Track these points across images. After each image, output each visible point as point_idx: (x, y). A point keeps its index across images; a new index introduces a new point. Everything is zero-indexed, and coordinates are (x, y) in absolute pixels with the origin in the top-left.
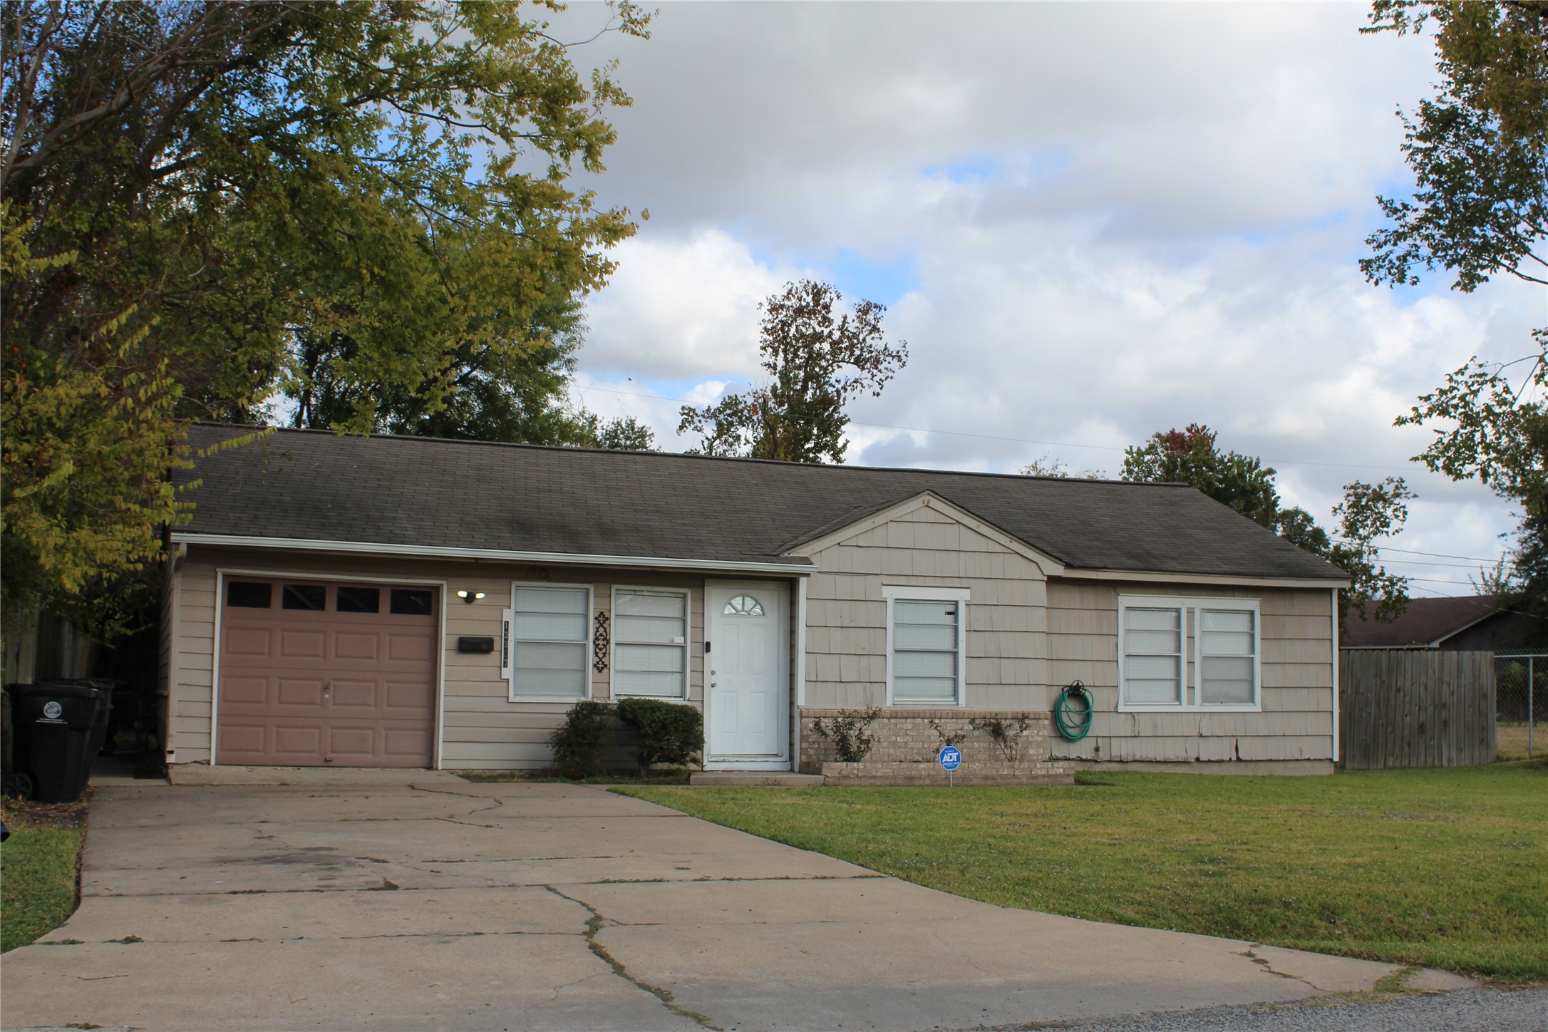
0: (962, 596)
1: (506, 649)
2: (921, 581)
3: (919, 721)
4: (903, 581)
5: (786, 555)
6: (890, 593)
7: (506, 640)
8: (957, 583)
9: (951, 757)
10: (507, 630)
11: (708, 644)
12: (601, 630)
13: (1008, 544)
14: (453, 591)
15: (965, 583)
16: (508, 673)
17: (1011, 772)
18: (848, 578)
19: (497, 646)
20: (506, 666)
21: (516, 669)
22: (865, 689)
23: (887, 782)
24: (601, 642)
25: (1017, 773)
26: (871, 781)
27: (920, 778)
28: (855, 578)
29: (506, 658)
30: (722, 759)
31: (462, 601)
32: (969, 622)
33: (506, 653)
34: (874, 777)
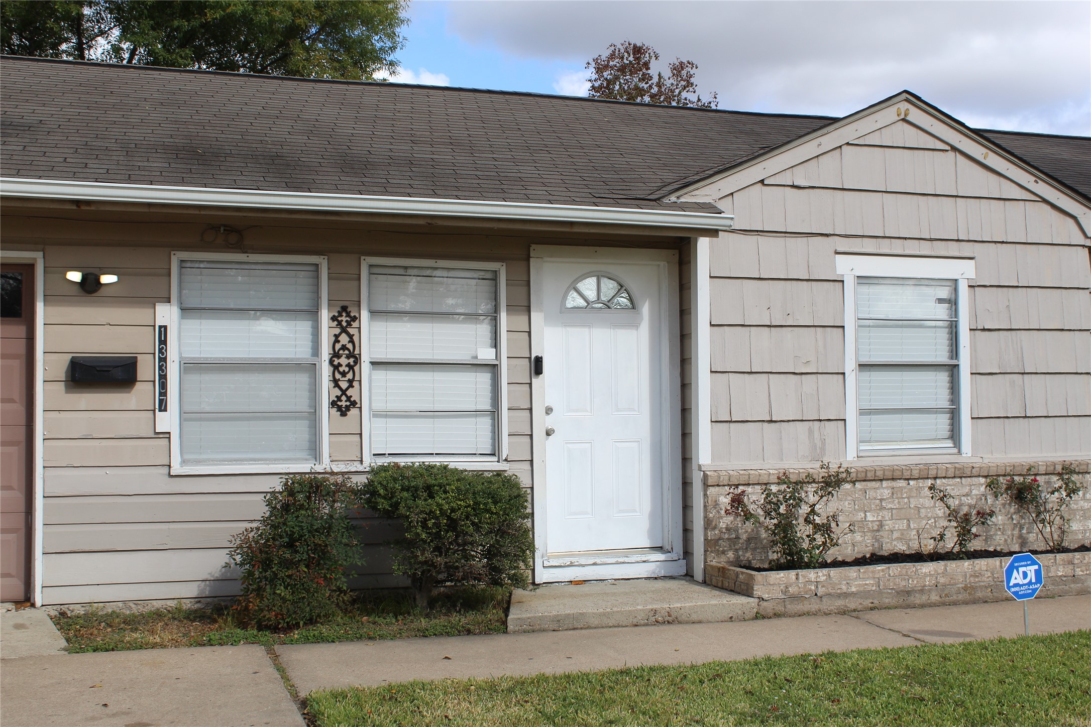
0: (964, 271)
1: (163, 378)
2: (897, 247)
3: (902, 483)
4: (869, 246)
5: (673, 198)
6: (847, 267)
7: (163, 360)
8: (953, 249)
9: (1025, 575)
10: (163, 342)
11: (539, 361)
12: (344, 339)
13: (1032, 186)
14: (56, 271)
15: (967, 249)
16: (167, 421)
17: (1069, 570)
18: (779, 241)
19: (146, 369)
20: (163, 407)
21: (185, 416)
22: (811, 432)
23: (867, 603)
24: (344, 361)
25: (1078, 572)
26: (840, 603)
27: (922, 591)
28: (791, 241)
29: (163, 393)
30: (567, 561)
31: (76, 290)
32: (974, 315)
33: (163, 385)
34: (846, 595)
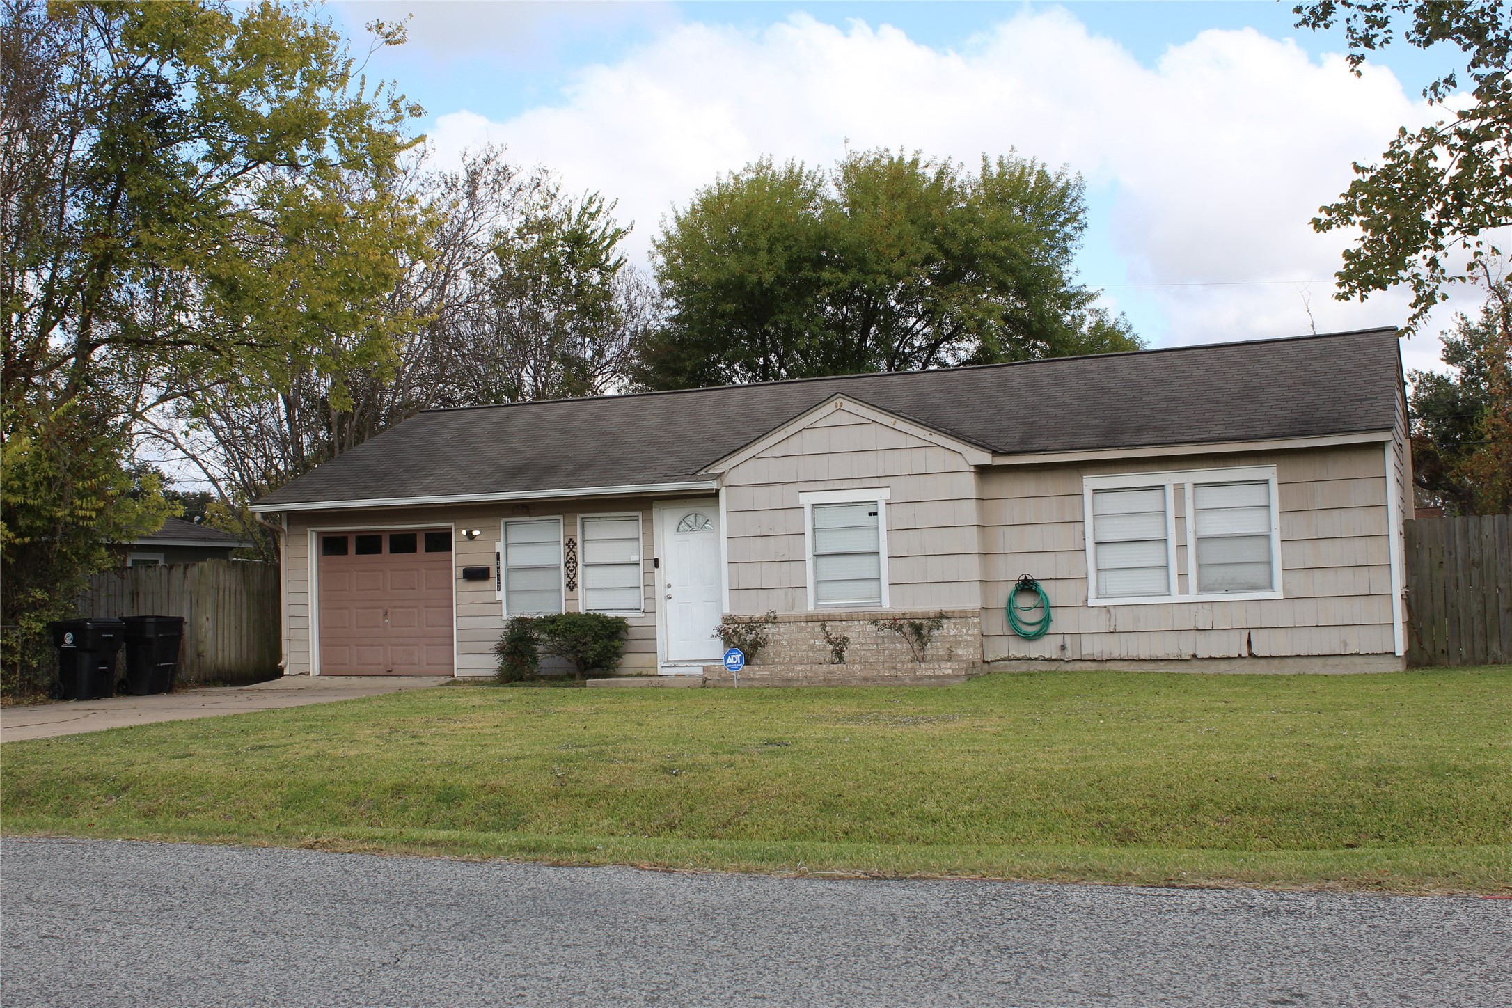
0: (882, 496)
1: (499, 575)
2: (838, 485)
3: (837, 623)
4: (820, 486)
5: (702, 472)
6: (807, 500)
7: (498, 568)
8: (875, 482)
10: (498, 560)
11: (656, 561)
12: (571, 554)
13: (928, 437)
14: (458, 530)
15: (884, 482)
16: (501, 596)
18: (766, 489)
19: (493, 573)
20: (499, 590)
21: (508, 592)
22: (786, 594)
23: (765, 684)
24: (571, 565)
26: (749, 683)
27: (797, 680)
28: (773, 488)
29: (499, 583)
30: (673, 664)
31: (466, 539)
32: (889, 521)
33: (499, 579)
34: (752, 679)
